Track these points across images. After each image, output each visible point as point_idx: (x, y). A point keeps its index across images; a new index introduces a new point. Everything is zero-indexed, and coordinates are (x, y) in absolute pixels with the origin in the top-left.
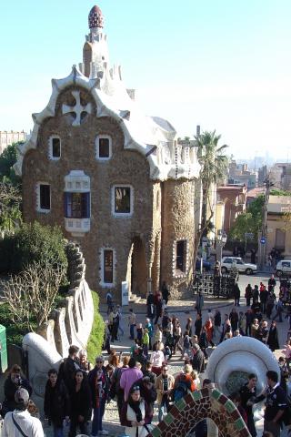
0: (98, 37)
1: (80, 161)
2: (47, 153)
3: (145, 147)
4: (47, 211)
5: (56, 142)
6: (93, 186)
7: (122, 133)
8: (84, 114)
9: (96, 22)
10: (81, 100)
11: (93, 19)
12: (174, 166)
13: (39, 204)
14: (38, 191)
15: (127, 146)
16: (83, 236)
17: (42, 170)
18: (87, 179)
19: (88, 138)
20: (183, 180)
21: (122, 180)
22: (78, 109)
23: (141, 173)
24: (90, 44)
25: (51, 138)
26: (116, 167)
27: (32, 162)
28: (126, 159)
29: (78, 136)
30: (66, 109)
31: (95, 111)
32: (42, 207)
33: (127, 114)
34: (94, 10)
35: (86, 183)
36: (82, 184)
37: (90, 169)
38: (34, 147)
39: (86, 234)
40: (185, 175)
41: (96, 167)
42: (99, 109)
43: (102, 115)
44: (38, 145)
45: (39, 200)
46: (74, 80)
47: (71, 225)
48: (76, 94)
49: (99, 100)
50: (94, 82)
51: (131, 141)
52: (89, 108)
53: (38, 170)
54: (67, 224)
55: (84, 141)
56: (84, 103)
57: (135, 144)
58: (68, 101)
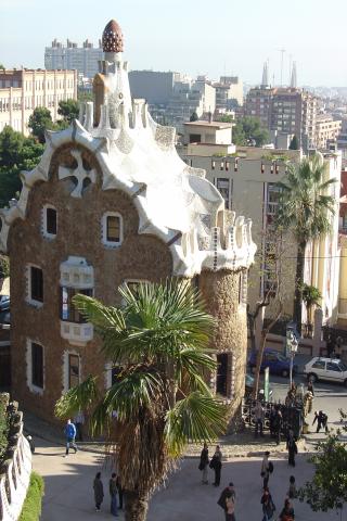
0: (113, 67)
1: (81, 244)
2: (39, 227)
3: (166, 232)
4: (39, 304)
5: (51, 214)
6: (97, 280)
7: (137, 212)
8: (87, 181)
9: (112, 45)
10: (84, 161)
11: (108, 40)
12: (212, 254)
13: (29, 292)
14: (28, 275)
15: (142, 230)
16: (84, 345)
17: (32, 248)
18: (89, 270)
19: (92, 215)
20: (226, 272)
21: (136, 273)
22: (80, 173)
23: (162, 265)
24: (102, 76)
25: (46, 207)
26: (128, 255)
27: (21, 235)
28: (142, 246)
29: (79, 210)
30: (63, 173)
31: (100, 181)
32: (33, 298)
33: (142, 188)
34: (110, 27)
35: (87, 276)
36: (81, 277)
37: (94, 257)
38: (23, 217)
39: (89, 343)
40: (229, 266)
41: (102, 255)
42: (105, 179)
43: (109, 187)
44: (28, 215)
45: (29, 287)
46: (73, 138)
47: (67, 331)
48: (76, 155)
49: (106, 167)
50: (100, 142)
51: (148, 224)
52: (93, 175)
53: (28, 248)
54: (62, 329)
55: (86, 217)
56: (87, 167)
57: (154, 228)
58: (66, 162)
